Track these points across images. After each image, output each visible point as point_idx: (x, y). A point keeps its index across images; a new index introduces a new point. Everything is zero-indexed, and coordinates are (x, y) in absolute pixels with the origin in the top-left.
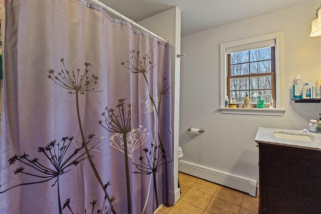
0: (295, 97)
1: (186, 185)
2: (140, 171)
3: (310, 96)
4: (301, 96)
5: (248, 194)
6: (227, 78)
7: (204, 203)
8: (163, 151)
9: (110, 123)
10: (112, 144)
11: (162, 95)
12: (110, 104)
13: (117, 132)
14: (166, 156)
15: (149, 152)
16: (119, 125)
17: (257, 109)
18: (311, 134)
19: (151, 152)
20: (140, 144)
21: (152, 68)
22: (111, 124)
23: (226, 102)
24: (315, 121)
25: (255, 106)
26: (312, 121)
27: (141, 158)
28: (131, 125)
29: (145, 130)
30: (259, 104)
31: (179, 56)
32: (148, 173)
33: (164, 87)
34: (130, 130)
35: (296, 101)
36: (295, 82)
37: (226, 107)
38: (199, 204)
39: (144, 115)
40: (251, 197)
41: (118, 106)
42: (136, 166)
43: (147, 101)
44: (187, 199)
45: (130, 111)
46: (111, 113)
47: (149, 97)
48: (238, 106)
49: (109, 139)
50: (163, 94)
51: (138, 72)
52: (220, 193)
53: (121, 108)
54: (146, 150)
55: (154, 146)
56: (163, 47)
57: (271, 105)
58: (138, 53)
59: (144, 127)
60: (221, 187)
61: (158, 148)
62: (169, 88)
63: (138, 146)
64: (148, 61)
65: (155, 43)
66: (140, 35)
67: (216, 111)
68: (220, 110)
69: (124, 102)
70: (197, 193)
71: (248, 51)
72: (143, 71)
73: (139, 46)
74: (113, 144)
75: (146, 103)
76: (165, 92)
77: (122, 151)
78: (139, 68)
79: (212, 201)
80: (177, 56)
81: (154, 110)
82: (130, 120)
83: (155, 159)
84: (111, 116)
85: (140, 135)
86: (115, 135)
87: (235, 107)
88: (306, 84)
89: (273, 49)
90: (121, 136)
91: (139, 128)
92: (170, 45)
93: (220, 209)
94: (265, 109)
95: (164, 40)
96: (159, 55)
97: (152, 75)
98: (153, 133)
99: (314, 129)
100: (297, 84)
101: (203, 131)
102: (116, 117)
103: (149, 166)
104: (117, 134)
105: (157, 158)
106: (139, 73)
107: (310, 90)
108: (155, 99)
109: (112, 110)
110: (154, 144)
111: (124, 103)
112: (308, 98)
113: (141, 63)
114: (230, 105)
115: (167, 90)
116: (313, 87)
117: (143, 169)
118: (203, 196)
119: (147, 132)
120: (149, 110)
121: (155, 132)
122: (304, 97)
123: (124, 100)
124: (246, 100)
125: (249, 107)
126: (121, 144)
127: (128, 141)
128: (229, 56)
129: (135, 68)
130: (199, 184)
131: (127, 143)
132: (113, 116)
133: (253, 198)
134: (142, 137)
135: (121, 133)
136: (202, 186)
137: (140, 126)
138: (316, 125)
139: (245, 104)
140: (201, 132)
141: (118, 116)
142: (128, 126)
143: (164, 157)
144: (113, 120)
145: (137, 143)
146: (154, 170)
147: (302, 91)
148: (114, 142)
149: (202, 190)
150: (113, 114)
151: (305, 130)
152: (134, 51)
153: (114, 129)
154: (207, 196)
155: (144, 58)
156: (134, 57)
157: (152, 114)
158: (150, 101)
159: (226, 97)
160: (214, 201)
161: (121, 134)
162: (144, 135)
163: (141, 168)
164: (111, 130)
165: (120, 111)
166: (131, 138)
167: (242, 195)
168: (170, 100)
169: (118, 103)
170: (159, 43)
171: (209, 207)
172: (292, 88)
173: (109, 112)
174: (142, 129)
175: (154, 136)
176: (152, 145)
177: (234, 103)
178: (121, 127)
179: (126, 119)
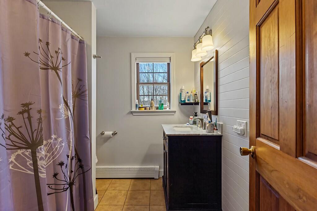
0: (181, 101)
1: (101, 189)
2: (54, 191)
3: (189, 101)
4: (185, 101)
5: (153, 178)
6: (137, 84)
7: (122, 199)
8: (79, 160)
9: (9, 137)
10: (12, 167)
11: (77, 99)
12: (6, 111)
13: (20, 148)
14: (83, 165)
15: (65, 165)
16: (23, 139)
17: (159, 110)
18: (191, 126)
19: (67, 165)
20: (53, 158)
21: (66, 65)
22: (10, 139)
23: (136, 105)
24: (193, 117)
25: (157, 108)
26: (191, 117)
27: (55, 175)
28: (43, 136)
29: (60, 140)
30: (160, 106)
31: (96, 57)
32: (65, 190)
33: (79, 89)
34: (41, 143)
35: (182, 104)
36: (181, 90)
37: (136, 109)
38: (118, 202)
39: (57, 123)
40: (156, 180)
41: (21, 113)
42: (49, 186)
43: (62, 105)
44: (106, 202)
45: (40, 119)
46: (9, 124)
47: (62, 100)
48: (145, 109)
49: (8, 161)
50: (77, 97)
51: (49, 69)
52: (134, 185)
53: (26, 115)
54: (61, 164)
55: (70, 157)
56: (77, 43)
57: (168, 107)
58: (48, 44)
59: (59, 137)
60: (133, 180)
61: (74, 158)
62: (86, 91)
63: (50, 161)
64: (60, 56)
65: (69, 37)
66: (50, 22)
67: (128, 113)
68: (132, 113)
69: (30, 107)
70: (114, 192)
71: (152, 63)
72: (56, 69)
73: (48, 35)
74: (15, 166)
75: (60, 107)
76: (80, 94)
77: (29, 172)
78: (50, 64)
79: (128, 195)
80: (94, 57)
81: (70, 116)
82: (41, 130)
83: (72, 172)
84: (10, 127)
85: (54, 147)
86: (16, 153)
87: (143, 110)
88: (187, 93)
89: (169, 64)
90: (27, 153)
91: (51, 139)
92: (85, 42)
93: (136, 199)
94: (164, 110)
95: (77, 35)
96: (73, 52)
97: (66, 74)
98: (69, 142)
99: (192, 123)
100: (182, 92)
101: (116, 133)
102: (18, 129)
103: (66, 181)
104: (20, 152)
105: (73, 170)
106: (50, 71)
107: (189, 96)
108: (70, 103)
109: (10, 119)
110: (70, 155)
111: (31, 109)
112: (188, 102)
113: (52, 57)
114: (140, 107)
115: (83, 92)
116: (191, 95)
117: (58, 187)
118: (119, 194)
119: (61, 142)
120: (63, 116)
121: (71, 140)
122: (187, 102)
123: (31, 104)
124: (151, 104)
125: (154, 109)
126: (28, 164)
127: (40, 157)
128: (138, 64)
129: (44, 63)
130: (114, 184)
131: (38, 159)
132: (13, 128)
133: (157, 180)
134: (56, 149)
135: (26, 148)
136: (117, 185)
137: (53, 136)
138: (192, 120)
139: (151, 107)
140: (114, 134)
141: (20, 127)
142: (39, 139)
143: (81, 167)
144: (12, 133)
145: (49, 158)
146: (71, 185)
147: (186, 97)
148: (16, 162)
149: (117, 188)
150: (13, 124)
151: (187, 123)
152: (40, 40)
153: (15, 146)
154: (123, 192)
155: (56, 52)
156: (41, 48)
157: (67, 120)
158: (64, 104)
159: (137, 101)
160: (130, 194)
161: (28, 150)
162: (59, 146)
163: (55, 186)
164: (10, 147)
165: (24, 119)
166: (43, 153)
167: (149, 181)
168: (87, 104)
169: (21, 109)
170: (73, 37)
171: (127, 200)
172: (180, 94)
173: (6, 123)
174: (56, 139)
175: (69, 146)
176: (68, 156)
177: (143, 106)
178: (26, 141)
179: (36, 130)
